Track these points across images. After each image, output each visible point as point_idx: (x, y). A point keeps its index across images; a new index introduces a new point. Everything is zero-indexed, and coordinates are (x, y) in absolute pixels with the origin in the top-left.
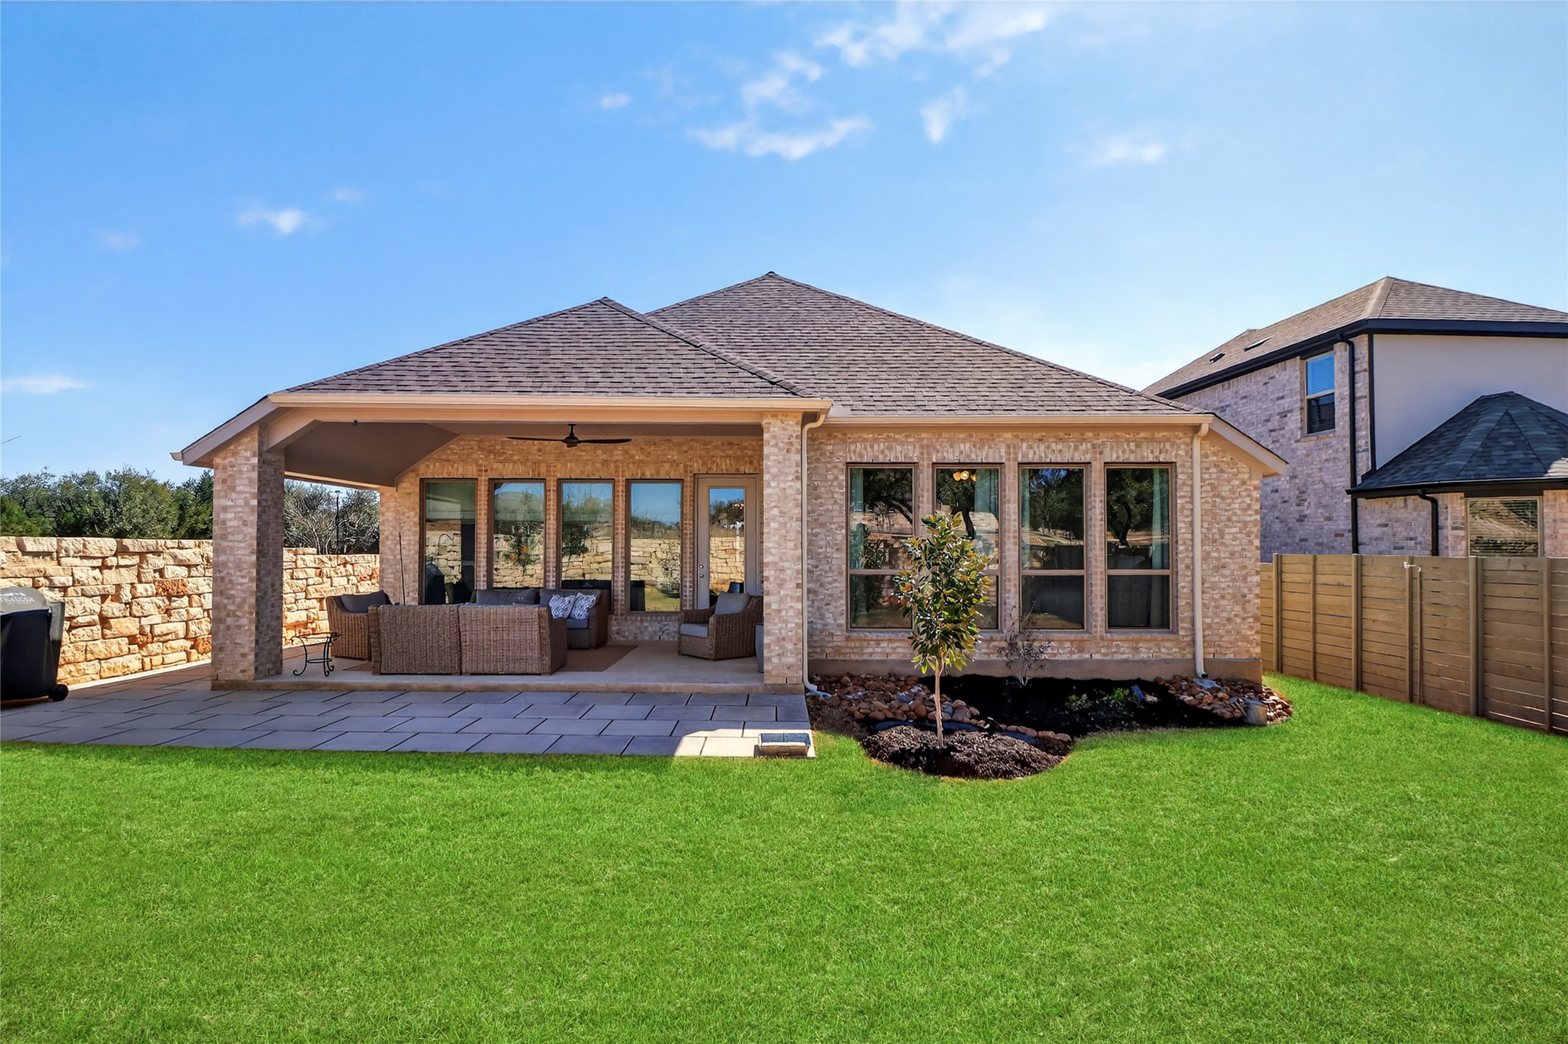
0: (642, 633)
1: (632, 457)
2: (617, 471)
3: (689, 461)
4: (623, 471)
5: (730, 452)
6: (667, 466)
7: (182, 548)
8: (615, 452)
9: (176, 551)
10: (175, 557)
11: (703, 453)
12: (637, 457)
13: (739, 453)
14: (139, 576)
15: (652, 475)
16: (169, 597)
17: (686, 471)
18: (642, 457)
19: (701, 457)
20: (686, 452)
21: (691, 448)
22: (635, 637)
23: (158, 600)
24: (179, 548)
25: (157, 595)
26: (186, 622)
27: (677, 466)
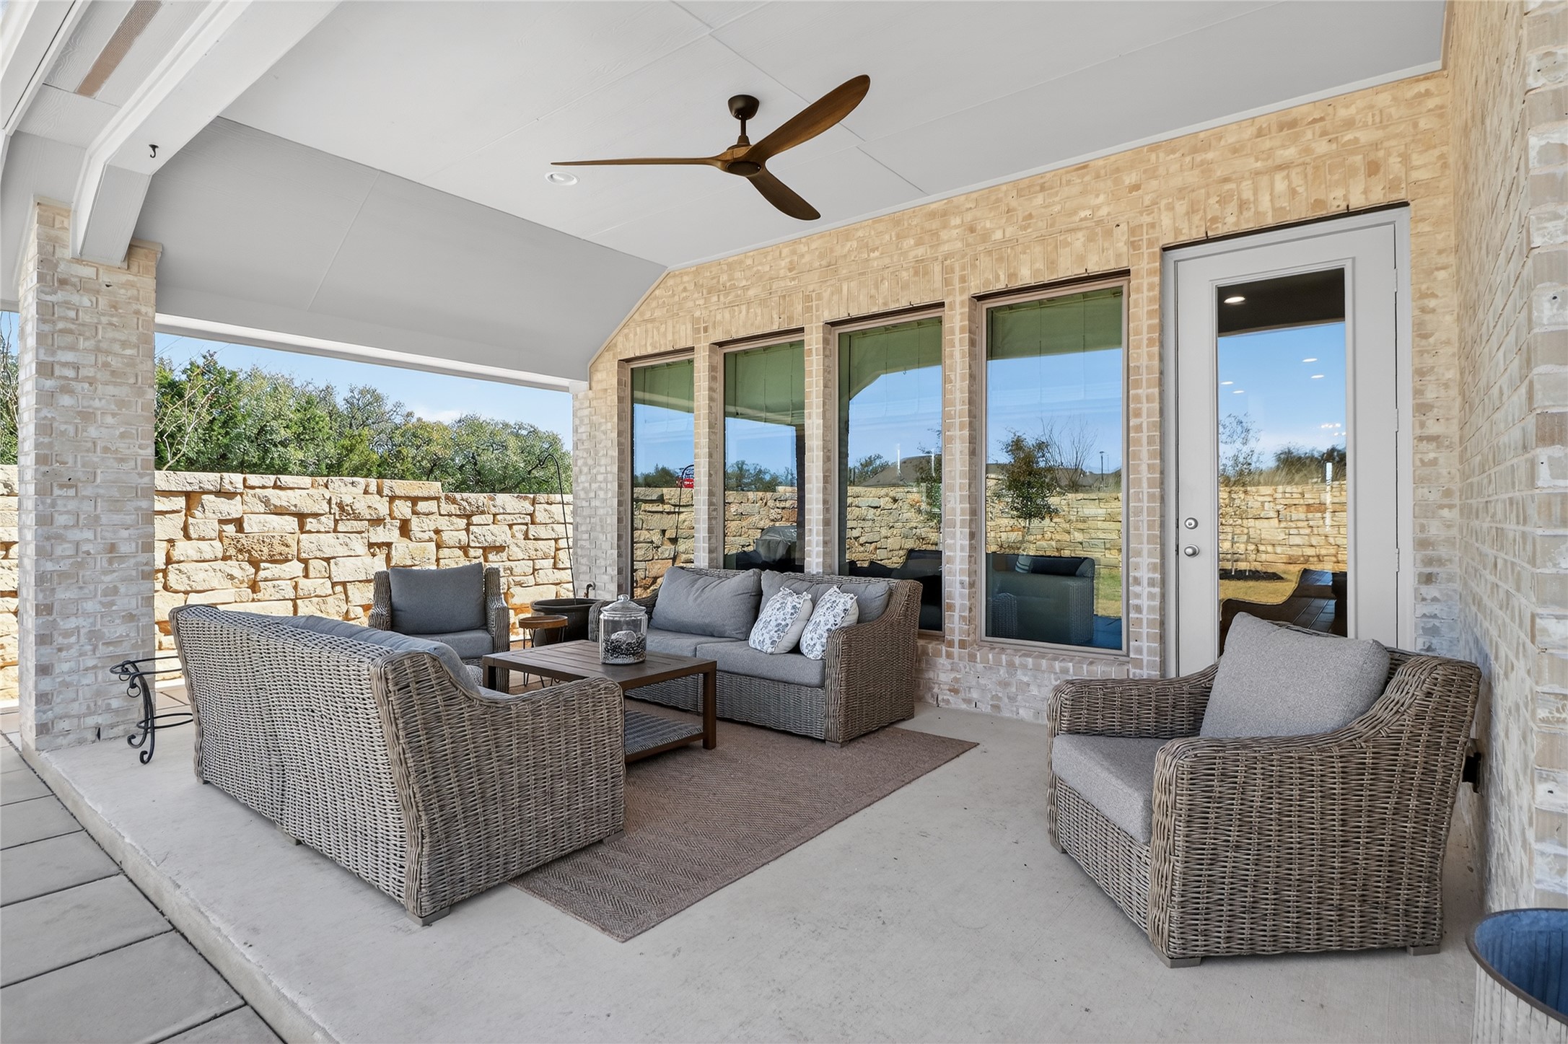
0: (1012, 699)
1: (985, 237)
2: (947, 282)
3: (1148, 210)
4: (963, 279)
5: (1290, 153)
6: (1078, 240)
7: (280, 488)
8: (944, 235)
9: (270, 493)
10: (266, 502)
11: (1192, 178)
12: (998, 235)
13: (1322, 147)
14: (185, 529)
15: (1036, 273)
16: (255, 564)
17: (1134, 245)
18: (1010, 231)
19: (1182, 191)
20: (1136, 187)
21: (1152, 173)
22: (996, 707)
23: (232, 567)
24: (275, 487)
25: (225, 558)
26: (294, 600)
27: (1108, 234)
